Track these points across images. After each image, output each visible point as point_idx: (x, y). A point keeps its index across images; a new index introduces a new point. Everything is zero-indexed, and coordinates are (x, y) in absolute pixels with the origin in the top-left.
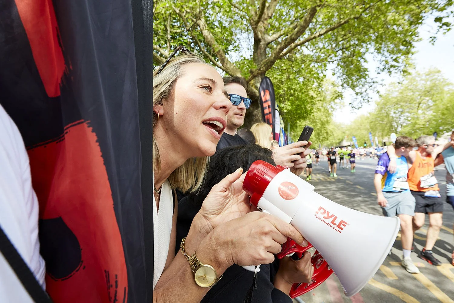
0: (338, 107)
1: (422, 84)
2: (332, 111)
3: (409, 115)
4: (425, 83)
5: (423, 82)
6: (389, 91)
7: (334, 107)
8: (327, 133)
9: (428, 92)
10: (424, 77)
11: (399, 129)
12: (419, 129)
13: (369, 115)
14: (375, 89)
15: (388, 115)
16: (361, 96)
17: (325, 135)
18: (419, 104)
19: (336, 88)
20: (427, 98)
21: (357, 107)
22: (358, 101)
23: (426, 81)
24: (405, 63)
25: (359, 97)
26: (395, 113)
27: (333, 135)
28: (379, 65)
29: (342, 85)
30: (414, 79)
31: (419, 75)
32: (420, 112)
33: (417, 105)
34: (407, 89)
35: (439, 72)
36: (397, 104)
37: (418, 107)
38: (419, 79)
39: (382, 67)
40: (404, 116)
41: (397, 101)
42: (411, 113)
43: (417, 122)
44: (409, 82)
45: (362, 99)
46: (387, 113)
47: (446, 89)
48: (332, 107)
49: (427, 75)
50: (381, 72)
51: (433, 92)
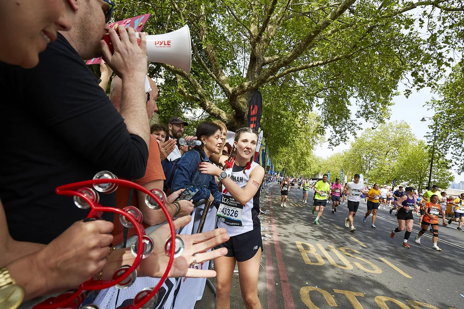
0: (318, 141)
1: (392, 135)
2: (313, 144)
3: (377, 160)
4: (395, 135)
5: (394, 133)
6: (365, 136)
7: (316, 141)
8: (305, 164)
9: (396, 144)
10: (395, 129)
11: (367, 172)
12: (383, 174)
13: (344, 154)
14: (353, 131)
15: (360, 157)
16: (339, 134)
17: (303, 165)
18: (387, 152)
19: (319, 123)
20: (395, 149)
21: (335, 144)
22: (337, 138)
23: (396, 133)
24: (381, 111)
25: (338, 135)
26: (366, 156)
27: (310, 167)
28: (360, 109)
29: (325, 122)
30: (387, 129)
31: (392, 126)
32: (387, 159)
33: (385, 153)
34: (380, 137)
35: (408, 127)
36: (369, 149)
37: (386, 154)
38: (391, 130)
39: (362, 112)
40: (373, 161)
41: (370, 146)
42: (379, 159)
43: (383, 167)
44: (382, 131)
45: (340, 137)
46: (359, 155)
47: (411, 143)
48: (313, 140)
49: (398, 128)
50: (360, 116)
51: (400, 144)
